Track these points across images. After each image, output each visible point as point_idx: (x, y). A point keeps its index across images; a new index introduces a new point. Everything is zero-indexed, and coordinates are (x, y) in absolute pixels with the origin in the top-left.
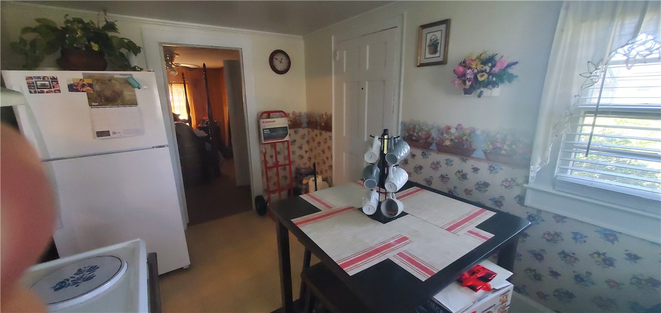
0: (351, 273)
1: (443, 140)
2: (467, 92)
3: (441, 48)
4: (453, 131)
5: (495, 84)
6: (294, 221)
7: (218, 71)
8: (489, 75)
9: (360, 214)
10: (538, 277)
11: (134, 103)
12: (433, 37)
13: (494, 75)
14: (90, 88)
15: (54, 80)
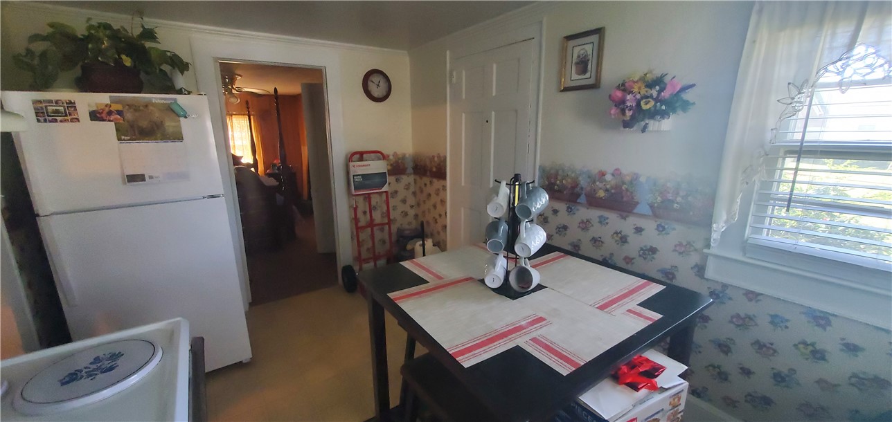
0: (466, 365)
1: (594, 190)
2: (627, 125)
3: (591, 66)
4: (608, 177)
5: (664, 114)
6: (392, 295)
7: (294, 99)
8: (656, 103)
9: (482, 288)
10: (723, 376)
11: (178, 137)
12: (582, 52)
13: (662, 102)
14: (119, 117)
15: (71, 104)
